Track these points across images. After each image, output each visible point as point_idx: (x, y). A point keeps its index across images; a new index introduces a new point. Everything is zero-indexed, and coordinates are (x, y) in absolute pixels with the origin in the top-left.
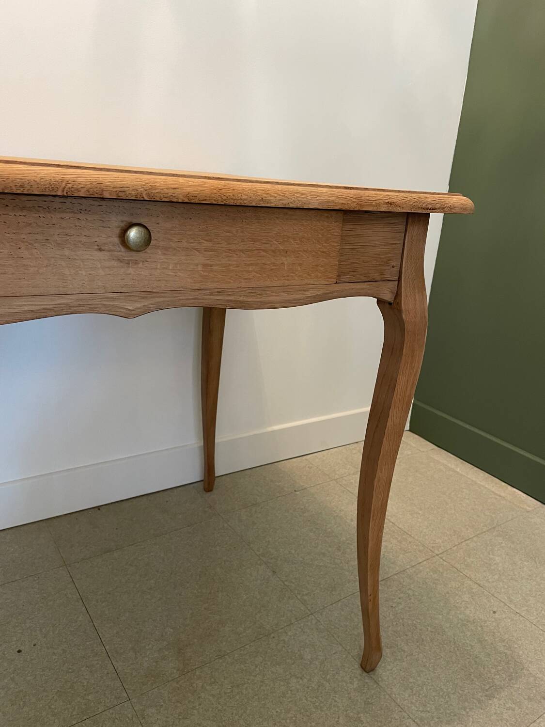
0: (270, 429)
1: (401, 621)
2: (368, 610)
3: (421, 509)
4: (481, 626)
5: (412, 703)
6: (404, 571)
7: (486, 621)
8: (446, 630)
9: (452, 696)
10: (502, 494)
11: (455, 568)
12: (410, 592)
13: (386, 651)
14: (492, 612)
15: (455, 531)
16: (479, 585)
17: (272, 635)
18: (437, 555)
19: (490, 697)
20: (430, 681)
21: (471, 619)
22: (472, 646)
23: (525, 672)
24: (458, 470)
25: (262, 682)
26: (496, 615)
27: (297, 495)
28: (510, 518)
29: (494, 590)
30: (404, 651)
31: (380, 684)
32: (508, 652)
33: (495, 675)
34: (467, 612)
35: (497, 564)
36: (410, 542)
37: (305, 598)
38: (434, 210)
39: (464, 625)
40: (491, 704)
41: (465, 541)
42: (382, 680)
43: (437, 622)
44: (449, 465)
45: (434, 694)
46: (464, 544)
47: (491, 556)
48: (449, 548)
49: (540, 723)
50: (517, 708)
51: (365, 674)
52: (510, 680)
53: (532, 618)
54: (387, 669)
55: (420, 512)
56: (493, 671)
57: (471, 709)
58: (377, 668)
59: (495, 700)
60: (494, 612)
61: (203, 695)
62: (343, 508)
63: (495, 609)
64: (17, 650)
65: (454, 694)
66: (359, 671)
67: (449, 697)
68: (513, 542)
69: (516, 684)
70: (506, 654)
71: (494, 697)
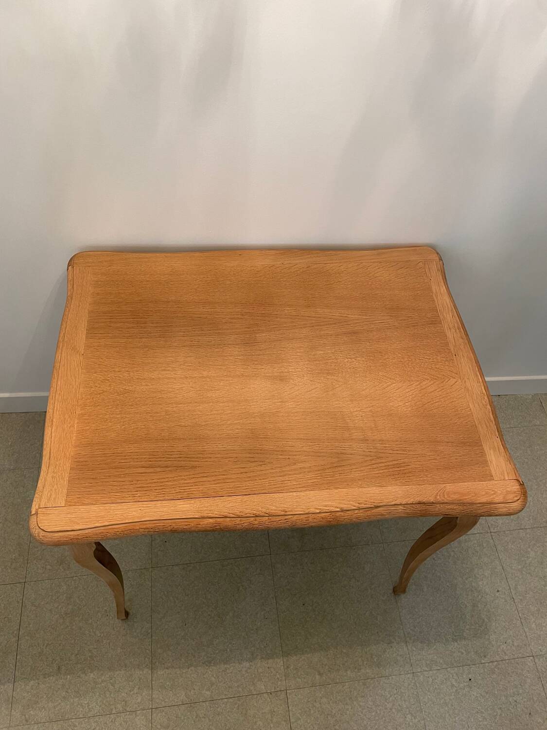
1: (434, 571)
4: (482, 596)
5: (409, 622)
7: (487, 594)
8: (458, 589)
9: (433, 629)
11: (496, 548)
12: (452, 554)
14: (496, 590)
16: (503, 568)
17: (354, 548)
18: (491, 532)
19: (455, 640)
20: (426, 615)
21: (479, 589)
22: (466, 606)
23: (487, 637)
25: (337, 574)
26: (497, 594)
29: (511, 576)
30: (423, 592)
31: (398, 604)
32: (486, 620)
33: (467, 630)
34: (481, 583)
35: (528, 557)
37: (384, 530)
39: (472, 591)
40: (452, 645)
42: (400, 602)
43: (456, 581)
45: (424, 624)
46: (517, 531)
47: (529, 550)
48: (504, 530)
49: (471, 668)
50: (465, 654)
51: (393, 594)
52: (473, 637)
53: (520, 606)
56: (468, 627)
57: (439, 642)
58: (402, 595)
59: (456, 643)
60: (498, 591)
61: (305, 568)
63: (500, 589)
65: (435, 629)
66: (391, 591)
67: (431, 630)
69: (475, 641)
70: (484, 620)
71: (456, 642)
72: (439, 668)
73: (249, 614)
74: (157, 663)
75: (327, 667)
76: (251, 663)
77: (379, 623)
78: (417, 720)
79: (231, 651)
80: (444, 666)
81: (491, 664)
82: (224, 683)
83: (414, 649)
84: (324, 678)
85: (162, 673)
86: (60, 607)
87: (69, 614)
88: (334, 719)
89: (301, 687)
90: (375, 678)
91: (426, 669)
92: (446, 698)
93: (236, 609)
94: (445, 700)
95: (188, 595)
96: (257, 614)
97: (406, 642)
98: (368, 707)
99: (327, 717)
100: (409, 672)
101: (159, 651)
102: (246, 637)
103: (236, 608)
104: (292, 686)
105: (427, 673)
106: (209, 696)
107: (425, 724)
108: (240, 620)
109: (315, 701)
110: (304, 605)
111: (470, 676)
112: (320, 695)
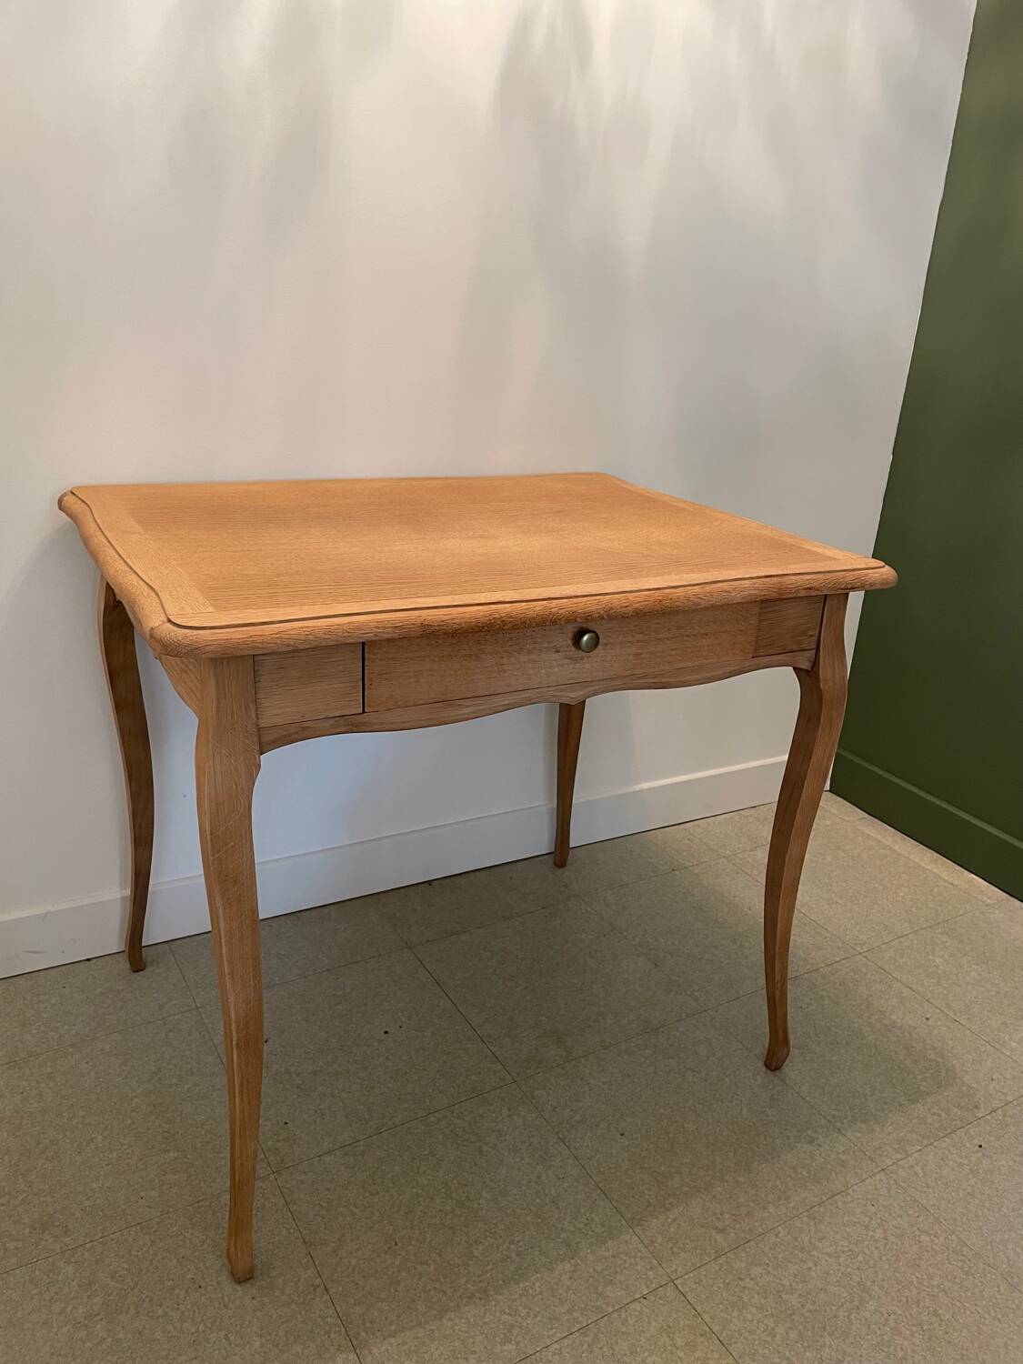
0: (637, 788)
1: (812, 1022)
2: (774, 999)
3: (841, 898)
4: (910, 1033)
5: (823, 1101)
6: (817, 969)
7: (916, 1028)
8: (866, 1034)
9: (869, 1098)
10: (956, 883)
11: (883, 969)
12: (824, 993)
13: (794, 1052)
14: (924, 1019)
15: (886, 926)
16: (911, 988)
17: (661, 1030)
18: (860, 953)
19: (914, 1102)
20: (844, 1083)
21: (898, 1025)
22: (895, 1051)
23: (958, 1081)
24: (897, 848)
25: (655, 1073)
26: (930, 1022)
27: (675, 875)
28: (961, 912)
29: (930, 994)
30: (815, 1053)
31: (788, 1082)
32: (939, 1060)
33: (921, 1081)
34: (894, 1017)
35: (937, 966)
36: (826, 938)
37: (696, 993)
38: (853, 589)
39: (889, 1030)
40: (914, 1109)
41: (898, 938)
42: (789, 1079)
43: (856, 1025)
44: (884, 841)
45: (848, 1095)
46: (896, 941)
47: (931, 957)
48: (877, 945)
49: (968, 1130)
50: (943, 1114)
51: (769, 1072)
52: (938, 1087)
53: (974, 1027)
54: (794, 1068)
55: (841, 901)
56: (920, 1077)
57: (891, 1111)
58: (783, 1067)
59: (919, 1105)
60: (927, 1019)
61: (592, 1081)
62: (737, 893)
63: (928, 1016)
64: (383, 1031)
65: (871, 1096)
66: (763, 1069)
67: (866, 1099)
68: (961, 942)
69: (946, 1091)
70: (937, 1062)
71: (918, 1102)
72: (919, 1148)
73: (525, 1183)
74: (363, 1334)
75: (727, 1216)
76: (572, 1261)
77: (774, 1120)
78: (942, 1239)
79: (519, 1255)
80: (925, 1142)
81: (994, 1114)
82: (536, 1316)
83: (860, 1135)
84: (732, 1235)
85: (383, 1349)
86: (69, 1309)
87: (98, 1314)
88: (796, 1295)
89: (698, 1265)
90: (823, 1202)
91: (899, 1156)
92: (963, 1186)
93: (492, 1184)
94: (965, 1190)
95: (377, 1193)
96: (539, 1177)
97: (839, 1130)
98: (843, 1252)
99: (780, 1297)
100: (875, 1171)
101: (358, 1310)
102: (539, 1220)
103: (492, 1181)
104: (680, 1269)
105: (905, 1161)
106: (514, 1353)
107: (959, 1238)
108: (510, 1199)
109: (740, 1278)
110: (622, 1135)
111: (976, 1141)
112: (743, 1265)
